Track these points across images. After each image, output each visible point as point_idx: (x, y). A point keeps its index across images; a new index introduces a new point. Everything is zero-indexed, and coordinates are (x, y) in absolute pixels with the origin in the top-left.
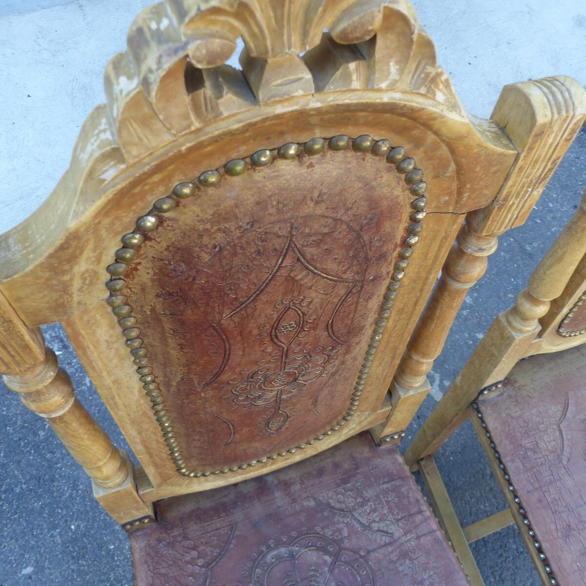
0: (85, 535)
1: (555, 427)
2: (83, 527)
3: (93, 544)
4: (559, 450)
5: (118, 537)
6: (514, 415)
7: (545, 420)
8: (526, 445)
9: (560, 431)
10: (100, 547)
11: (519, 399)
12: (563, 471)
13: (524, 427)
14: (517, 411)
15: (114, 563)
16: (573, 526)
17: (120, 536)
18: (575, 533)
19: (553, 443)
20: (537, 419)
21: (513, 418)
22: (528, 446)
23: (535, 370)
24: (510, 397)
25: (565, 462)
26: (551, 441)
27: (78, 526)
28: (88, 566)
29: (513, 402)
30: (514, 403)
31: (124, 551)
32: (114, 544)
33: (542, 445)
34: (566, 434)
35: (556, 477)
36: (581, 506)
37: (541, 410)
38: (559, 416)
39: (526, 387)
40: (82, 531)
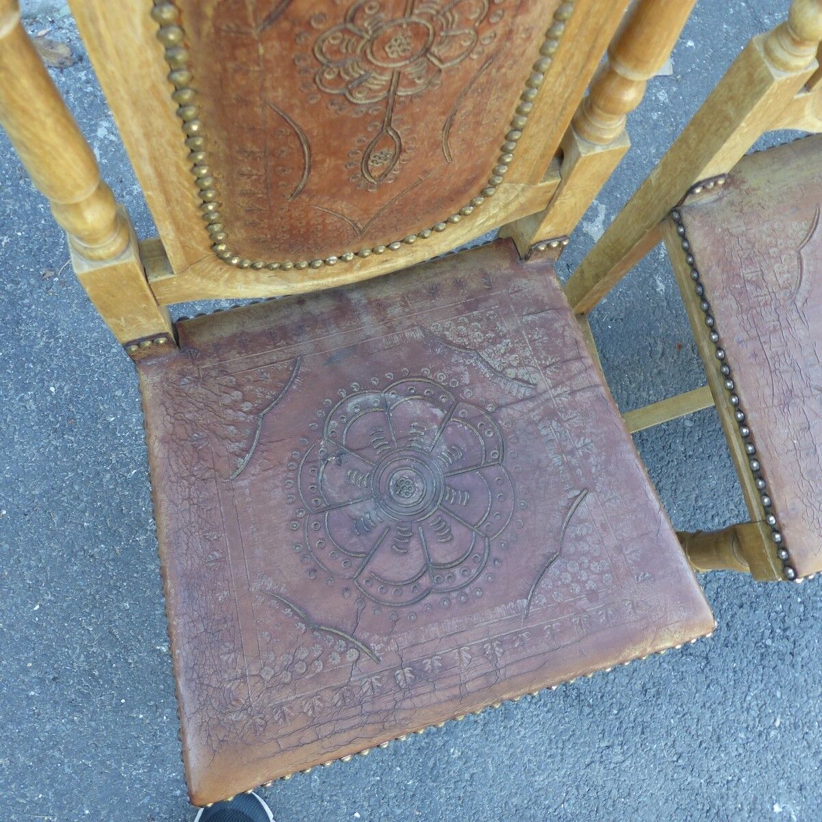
0: (71, 401)
1: (793, 252)
2: (68, 390)
3: (83, 414)
4: (793, 287)
5: (121, 406)
6: (734, 231)
7: (779, 241)
8: (746, 276)
9: (800, 259)
10: (95, 418)
11: (746, 209)
12: (795, 316)
13: (747, 249)
14: (739, 226)
15: (116, 441)
16: (797, 391)
17: (123, 404)
18: (798, 400)
19: (786, 276)
20: (768, 239)
21: (731, 234)
22: (749, 276)
23: (776, 167)
24: (732, 204)
25: (799, 304)
26: (784, 273)
27: (61, 388)
28: (78, 442)
29: (736, 211)
30: (737, 214)
31: (131, 426)
32: (115, 415)
33: (770, 277)
34: (808, 265)
35: (784, 323)
36: (811, 365)
37: (776, 226)
38: (802, 238)
39: (759, 192)
40: (67, 395)
